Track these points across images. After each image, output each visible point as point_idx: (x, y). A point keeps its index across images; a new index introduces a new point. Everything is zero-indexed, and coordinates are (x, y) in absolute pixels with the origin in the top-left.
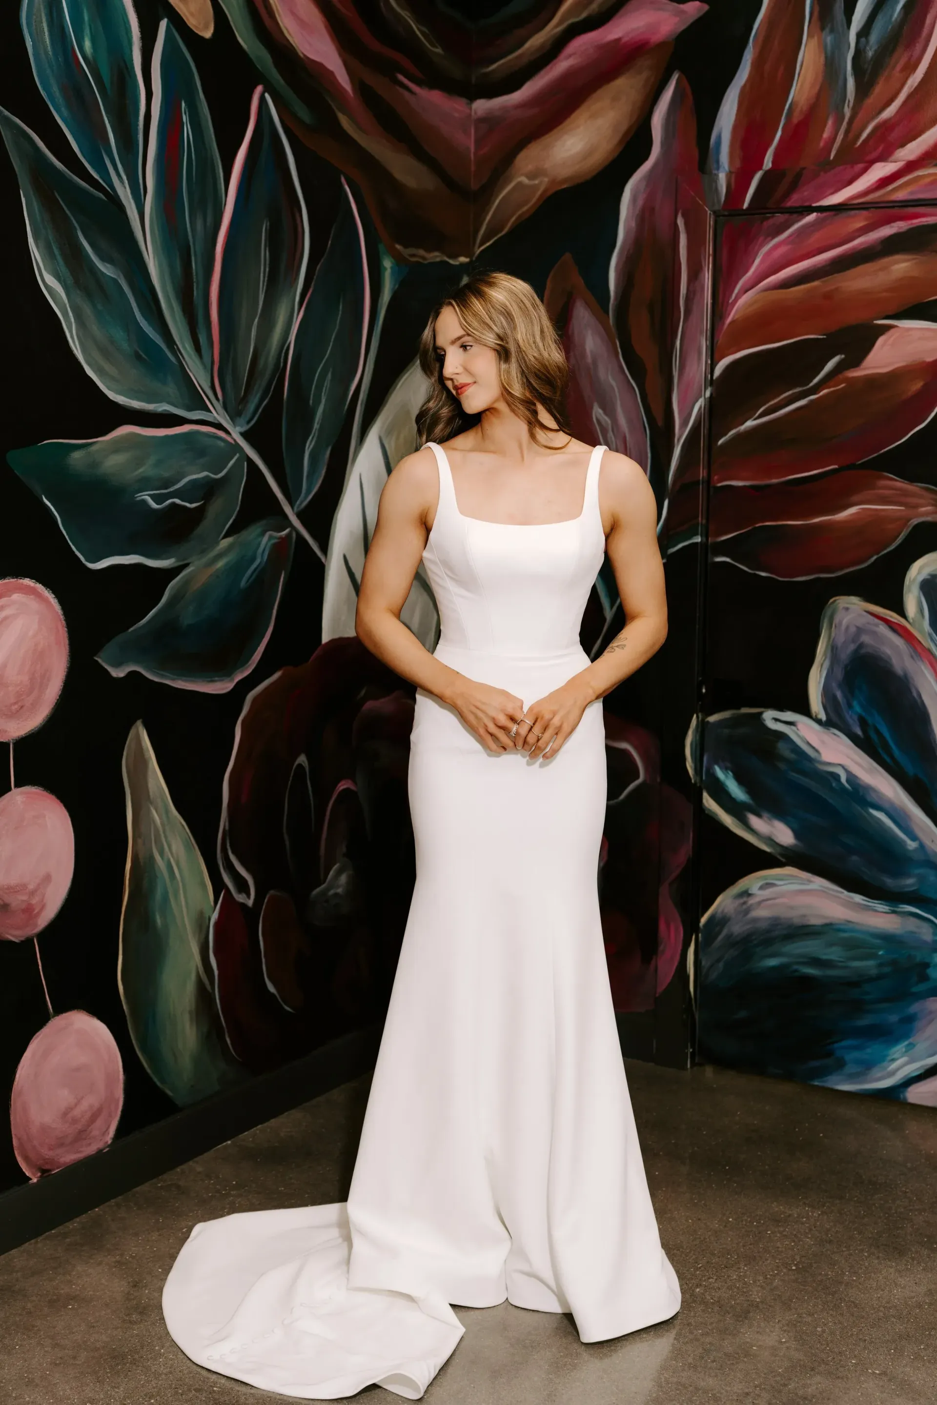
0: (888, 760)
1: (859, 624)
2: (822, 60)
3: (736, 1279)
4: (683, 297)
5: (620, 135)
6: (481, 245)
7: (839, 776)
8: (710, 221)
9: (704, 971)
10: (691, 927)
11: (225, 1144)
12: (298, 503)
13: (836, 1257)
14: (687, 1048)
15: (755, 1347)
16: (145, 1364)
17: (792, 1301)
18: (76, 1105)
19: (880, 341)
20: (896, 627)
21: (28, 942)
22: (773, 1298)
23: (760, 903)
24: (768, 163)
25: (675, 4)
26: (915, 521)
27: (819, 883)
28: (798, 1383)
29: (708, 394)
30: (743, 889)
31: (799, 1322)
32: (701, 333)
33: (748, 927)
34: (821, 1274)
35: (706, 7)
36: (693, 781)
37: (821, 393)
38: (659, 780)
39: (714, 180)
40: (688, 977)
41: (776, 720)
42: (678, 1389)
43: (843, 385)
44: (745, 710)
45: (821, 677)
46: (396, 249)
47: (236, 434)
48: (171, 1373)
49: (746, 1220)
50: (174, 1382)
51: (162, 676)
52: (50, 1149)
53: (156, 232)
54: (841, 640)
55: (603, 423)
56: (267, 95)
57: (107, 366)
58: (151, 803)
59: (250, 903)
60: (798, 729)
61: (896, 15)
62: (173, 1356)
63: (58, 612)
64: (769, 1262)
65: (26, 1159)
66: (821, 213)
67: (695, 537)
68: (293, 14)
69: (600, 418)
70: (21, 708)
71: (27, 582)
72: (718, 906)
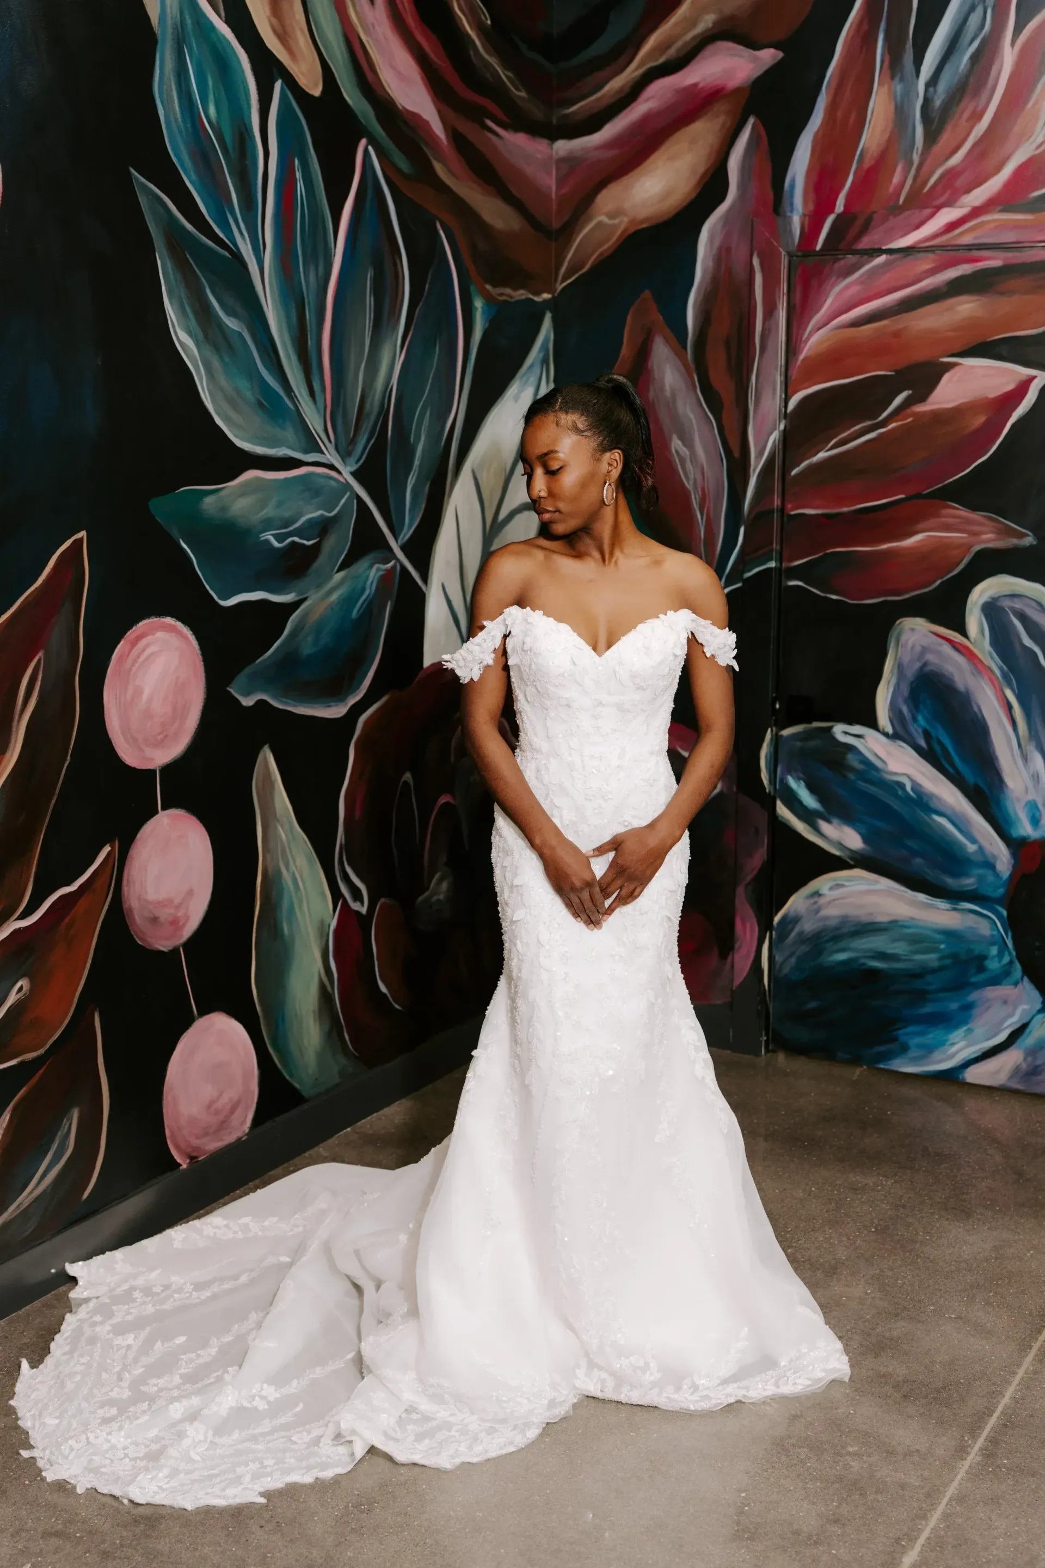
0: (951, 770)
1: (924, 644)
2: (892, 108)
4: (758, 336)
5: (698, 177)
6: (563, 281)
7: (904, 785)
8: (785, 262)
9: (778, 966)
10: (766, 925)
11: (345, 1131)
12: (401, 536)
13: (910, 1220)
14: (762, 1036)
17: (873, 1258)
18: (218, 1098)
19: (946, 377)
20: (958, 646)
21: (175, 951)
22: (856, 1255)
23: (829, 903)
24: (840, 206)
25: (751, 51)
26: (977, 548)
27: (885, 883)
28: (884, 1326)
29: (782, 427)
30: (815, 889)
31: (882, 1276)
32: (776, 369)
33: (821, 924)
34: (898, 1235)
35: (780, 55)
36: (767, 791)
37: (890, 427)
38: (735, 789)
39: (789, 221)
40: (762, 972)
41: (846, 733)
43: (910, 420)
44: (816, 724)
45: (888, 692)
46: (488, 291)
47: (346, 473)
49: (827, 1189)
51: (286, 703)
52: (197, 1138)
53: (275, 286)
54: (906, 660)
55: (681, 452)
56: (370, 148)
57: (235, 416)
58: (278, 821)
59: (364, 910)
60: (866, 742)
61: (962, 67)
63: (195, 648)
64: (850, 1225)
65: (178, 1147)
66: (891, 255)
67: (771, 562)
68: (394, 68)
69: (678, 449)
70: (166, 736)
71: (169, 620)
72: (791, 906)
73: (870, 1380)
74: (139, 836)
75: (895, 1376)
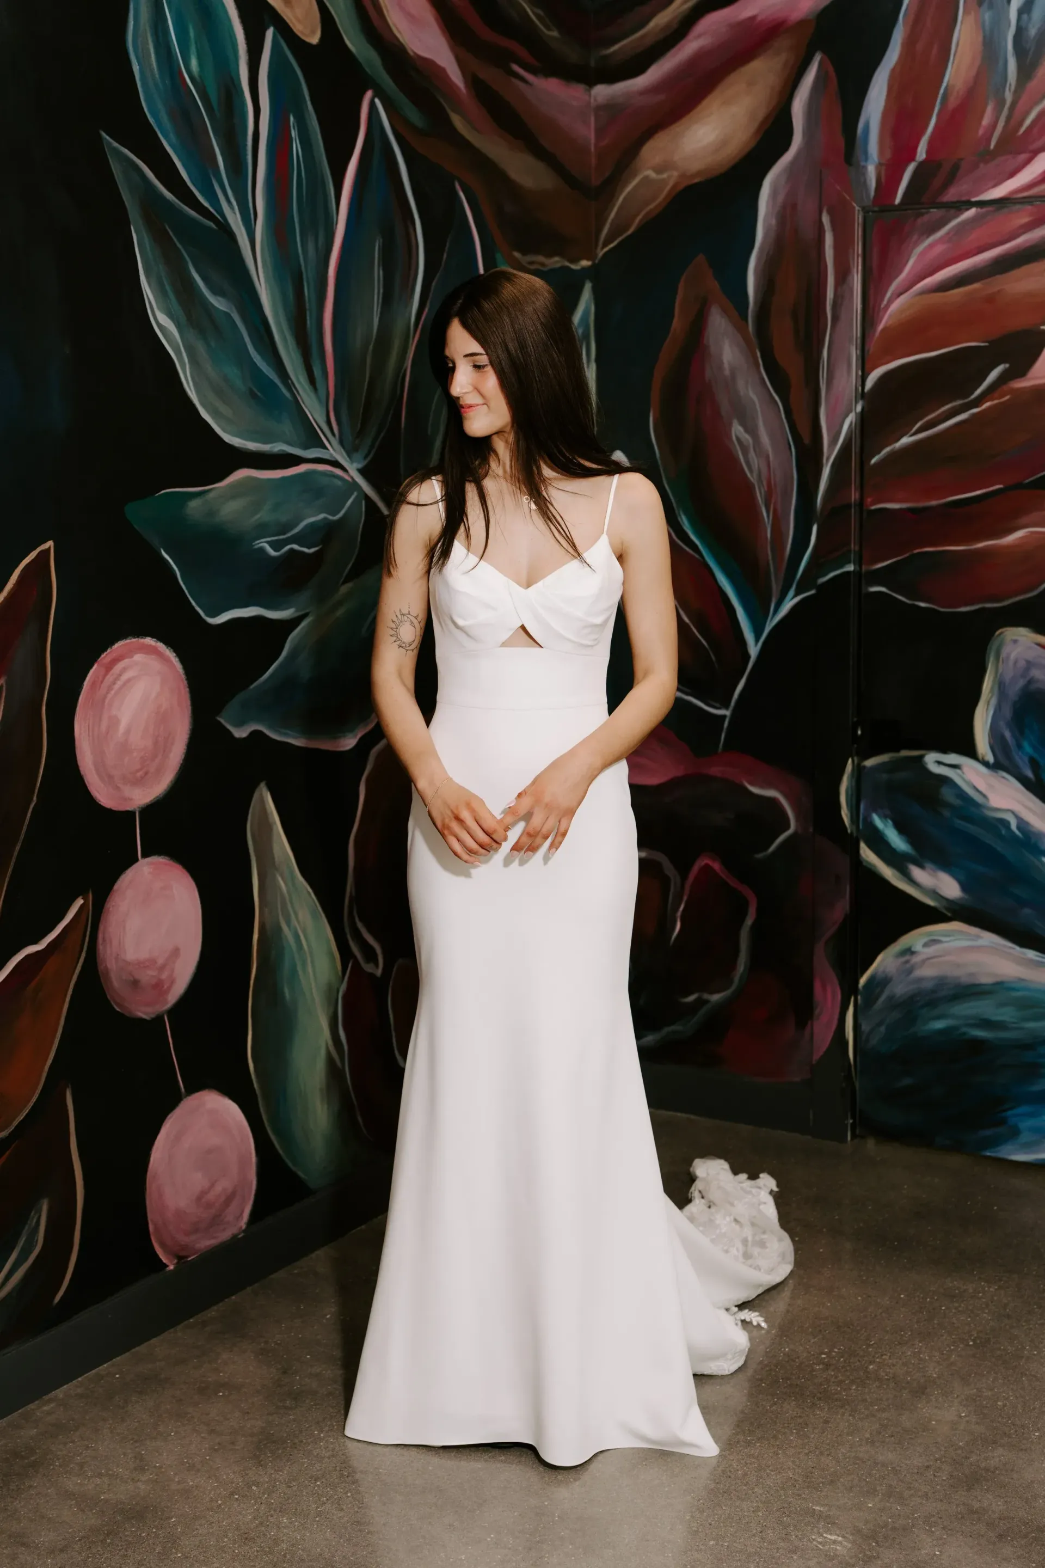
1: (1028, 658)
2: (980, 39)
3: (911, 1355)
4: (830, 304)
5: (756, 125)
6: (605, 245)
7: (1009, 823)
8: (859, 218)
9: (864, 1037)
10: (850, 988)
11: (359, 1228)
13: (1016, 1332)
14: (847, 1119)
15: (933, 1421)
16: (306, 1448)
17: (970, 1376)
18: (210, 1189)
21: (159, 1019)
22: (950, 1373)
23: (924, 961)
24: (921, 154)
27: (989, 938)
28: (980, 1455)
29: (859, 408)
30: (907, 946)
31: (979, 1396)
32: (851, 341)
33: (912, 987)
34: (999, 1349)
36: (849, 831)
37: (984, 406)
38: (811, 830)
39: (862, 172)
40: (847, 1043)
41: (939, 763)
42: (856, 1464)
43: (1007, 398)
44: (905, 753)
45: (987, 717)
46: (514, 257)
47: (353, 471)
48: (333, 1456)
49: (918, 1296)
50: (337, 1465)
51: (286, 735)
52: (186, 1235)
53: (269, 258)
54: (1008, 677)
55: (743, 440)
56: (377, 101)
57: (224, 409)
58: (278, 872)
59: (379, 973)
60: (963, 773)
62: (333, 1440)
63: (178, 672)
64: (944, 1337)
65: (163, 1245)
66: (981, 208)
67: (847, 566)
68: (403, 9)
69: (740, 436)
70: (146, 773)
71: (149, 641)
72: (879, 965)
73: (960, 1516)
74: (116, 887)
75: (990, 1512)
